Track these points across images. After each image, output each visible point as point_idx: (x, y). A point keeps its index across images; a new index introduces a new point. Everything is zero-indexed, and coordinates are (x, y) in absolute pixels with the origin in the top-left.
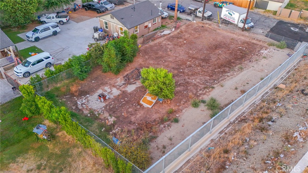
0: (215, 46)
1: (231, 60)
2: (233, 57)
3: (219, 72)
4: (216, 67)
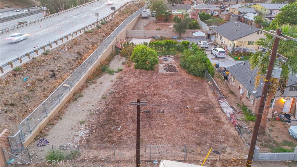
0: (152, 118)
1: (119, 106)
2: (120, 111)
3: (122, 91)
4: (127, 94)
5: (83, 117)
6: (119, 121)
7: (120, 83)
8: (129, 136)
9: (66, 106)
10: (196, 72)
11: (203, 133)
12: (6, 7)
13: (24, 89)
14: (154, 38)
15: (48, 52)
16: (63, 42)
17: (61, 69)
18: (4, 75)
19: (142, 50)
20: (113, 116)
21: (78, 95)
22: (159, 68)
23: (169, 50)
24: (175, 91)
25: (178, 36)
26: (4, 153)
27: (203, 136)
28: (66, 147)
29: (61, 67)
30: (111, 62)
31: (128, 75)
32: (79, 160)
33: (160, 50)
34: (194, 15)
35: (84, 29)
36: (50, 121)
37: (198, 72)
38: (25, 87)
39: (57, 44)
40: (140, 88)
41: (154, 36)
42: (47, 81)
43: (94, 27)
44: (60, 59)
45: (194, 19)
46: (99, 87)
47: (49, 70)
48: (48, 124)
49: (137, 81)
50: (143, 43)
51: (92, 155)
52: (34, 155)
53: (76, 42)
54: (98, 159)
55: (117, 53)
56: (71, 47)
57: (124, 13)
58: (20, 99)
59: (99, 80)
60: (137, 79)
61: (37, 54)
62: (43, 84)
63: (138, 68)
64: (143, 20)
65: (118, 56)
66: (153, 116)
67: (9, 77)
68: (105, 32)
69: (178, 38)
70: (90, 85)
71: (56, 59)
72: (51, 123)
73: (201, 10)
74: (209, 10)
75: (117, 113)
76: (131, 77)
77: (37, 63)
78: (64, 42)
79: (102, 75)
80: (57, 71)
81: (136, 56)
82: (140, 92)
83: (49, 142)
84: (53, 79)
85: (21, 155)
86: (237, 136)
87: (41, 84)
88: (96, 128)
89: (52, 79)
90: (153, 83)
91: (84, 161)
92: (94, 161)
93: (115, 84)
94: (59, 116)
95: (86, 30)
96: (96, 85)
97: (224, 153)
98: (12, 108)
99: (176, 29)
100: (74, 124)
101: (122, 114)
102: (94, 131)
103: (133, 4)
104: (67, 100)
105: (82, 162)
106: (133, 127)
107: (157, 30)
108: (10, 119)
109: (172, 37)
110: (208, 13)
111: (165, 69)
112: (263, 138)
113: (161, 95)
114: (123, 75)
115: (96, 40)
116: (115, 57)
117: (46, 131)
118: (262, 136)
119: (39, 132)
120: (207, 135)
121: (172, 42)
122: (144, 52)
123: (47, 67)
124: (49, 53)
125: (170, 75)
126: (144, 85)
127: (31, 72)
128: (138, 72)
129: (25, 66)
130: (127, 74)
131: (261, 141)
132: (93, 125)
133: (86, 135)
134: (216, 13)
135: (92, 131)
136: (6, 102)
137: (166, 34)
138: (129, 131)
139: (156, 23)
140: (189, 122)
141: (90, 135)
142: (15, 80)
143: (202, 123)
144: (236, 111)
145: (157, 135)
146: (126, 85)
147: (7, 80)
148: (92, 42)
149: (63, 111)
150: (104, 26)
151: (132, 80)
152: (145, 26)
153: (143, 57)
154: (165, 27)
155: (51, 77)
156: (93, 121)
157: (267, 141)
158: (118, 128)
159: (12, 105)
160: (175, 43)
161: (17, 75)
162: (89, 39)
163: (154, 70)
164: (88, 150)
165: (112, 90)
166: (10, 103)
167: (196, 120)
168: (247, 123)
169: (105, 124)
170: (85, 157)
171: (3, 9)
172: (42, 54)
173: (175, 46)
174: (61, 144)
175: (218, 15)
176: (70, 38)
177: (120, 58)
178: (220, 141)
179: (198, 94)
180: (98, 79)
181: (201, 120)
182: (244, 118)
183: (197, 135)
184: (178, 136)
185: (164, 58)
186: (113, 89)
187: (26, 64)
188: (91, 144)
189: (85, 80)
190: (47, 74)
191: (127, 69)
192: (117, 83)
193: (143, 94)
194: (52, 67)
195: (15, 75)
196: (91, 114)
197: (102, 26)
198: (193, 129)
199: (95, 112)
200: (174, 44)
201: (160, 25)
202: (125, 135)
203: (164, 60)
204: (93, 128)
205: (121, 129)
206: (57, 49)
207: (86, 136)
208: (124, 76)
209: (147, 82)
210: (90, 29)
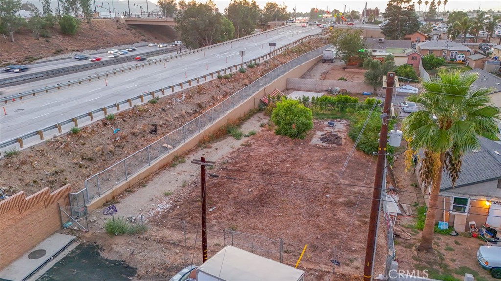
0: (265, 203)
2: (225, 187)
3: (241, 162)
4: (246, 167)
5: (172, 188)
6: (218, 200)
7: (243, 151)
8: (220, 221)
9: (157, 172)
10: (366, 147)
11: (331, 234)
12: (142, 40)
13: (111, 143)
14: (331, 92)
15: (157, 99)
16: (182, 88)
17: (168, 123)
18: (92, 124)
19: (288, 107)
20: (213, 193)
21: (180, 160)
22: (314, 136)
23: (343, 111)
24: (320, 172)
25: (373, 91)
26: (60, 212)
27: (329, 238)
28: (135, 220)
29: (168, 122)
30: (245, 123)
31: (262, 142)
32: (142, 236)
33: (329, 110)
34: (413, 58)
35: (218, 72)
36: (129, 187)
37: (370, 148)
38: (113, 141)
39: (173, 91)
40: (269, 162)
41: (330, 88)
42: (143, 137)
43: (236, 71)
44: (171, 110)
45: (412, 64)
46: (212, 153)
47: (150, 123)
48: (125, 190)
49: (270, 151)
50: (302, 97)
51: (161, 235)
52: (95, 221)
53: (202, 89)
54: (166, 240)
55: (260, 110)
56: (190, 97)
57: (293, 53)
58: (102, 155)
59: (215, 145)
60: (272, 148)
61: (142, 101)
62: (137, 140)
63: (280, 134)
64: (325, 64)
65: (261, 115)
66: (268, 201)
67: (97, 125)
68: (250, 78)
69: (372, 94)
70: (201, 149)
71: (164, 110)
72: (129, 190)
73: (432, 50)
74: (448, 50)
75: (219, 189)
76: (263, 146)
77: (138, 112)
78: (184, 88)
79: (224, 138)
80: (161, 126)
81: (278, 115)
82: (266, 167)
83: (117, 211)
84: (153, 136)
85: (81, 220)
86: (382, 247)
87: (134, 140)
88: (182, 204)
89: (151, 135)
90: (292, 157)
91: (147, 240)
92: (159, 241)
93: (235, 151)
94: (143, 182)
95: (222, 74)
96: (209, 150)
97: (348, 265)
98: (88, 163)
99: (368, 79)
100: (158, 194)
101: (225, 191)
102: (178, 207)
103: (317, 38)
104: (162, 164)
105: (144, 239)
106: (231, 211)
107: (339, 80)
108: (82, 176)
109: (361, 92)
110: (444, 56)
111: (321, 139)
112: (424, 256)
113: (296, 174)
114: (253, 141)
115: (232, 89)
116: (255, 116)
117: (121, 197)
118: (425, 253)
119: (111, 198)
120: (335, 238)
121: (350, 99)
122: (290, 110)
123: (148, 119)
124: (158, 101)
125: (327, 148)
126: (278, 159)
127: (126, 123)
128: (278, 139)
129: (122, 115)
130: (260, 141)
131: (420, 261)
132: (179, 200)
133: (165, 209)
134: (461, 56)
135: (175, 206)
136: (85, 155)
137: (352, 87)
138: (224, 214)
139: (344, 69)
140: (318, 217)
141: (171, 211)
142: (103, 131)
143: (337, 221)
144: (405, 213)
145: (260, 226)
146: (251, 155)
147: (94, 129)
148: (224, 91)
149: (151, 177)
150: (252, 70)
151: (262, 150)
152: (324, 73)
153: (288, 117)
154: (357, 76)
155: (151, 133)
156: (183, 195)
157: (431, 262)
158: (211, 208)
159: (90, 160)
160: (355, 101)
161: (108, 124)
162: (221, 88)
163: (303, 139)
164: (159, 228)
165: (227, 159)
166: (89, 157)
167: (330, 215)
168: (414, 233)
169: (195, 201)
170: (151, 235)
171: (138, 43)
172: (149, 102)
173: (355, 105)
174: (130, 216)
175: (465, 61)
176: (194, 84)
177: (262, 117)
178: (351, 249)
179: (355, 181)
180: (216, 142)
181: (338, 216)
182: (413, 224)
183: (319, 236)
184: (289, 232)
185: (329, 123)
186: (229, 158)
187: (123, 113)
188: (166, 222)
189: (197, 143)
190: (146, 128)
191: (264, 133)
192: (239, 151)
193: (269, 170)
194: (155, 120)
195: (105, 124)
196: (184, 186)
197: (249, 69)
198: (318, 227)
199: (190, 184)
200: (353, 102)
201: (349, 72)
202: (215, 218)
203: (329, 126)
204: (178, 203)
205: (213, 210)
206: (171, 97)
207: (164, 211)
208: (254, 143)
209: (285, 154)
210: (228, 72)
